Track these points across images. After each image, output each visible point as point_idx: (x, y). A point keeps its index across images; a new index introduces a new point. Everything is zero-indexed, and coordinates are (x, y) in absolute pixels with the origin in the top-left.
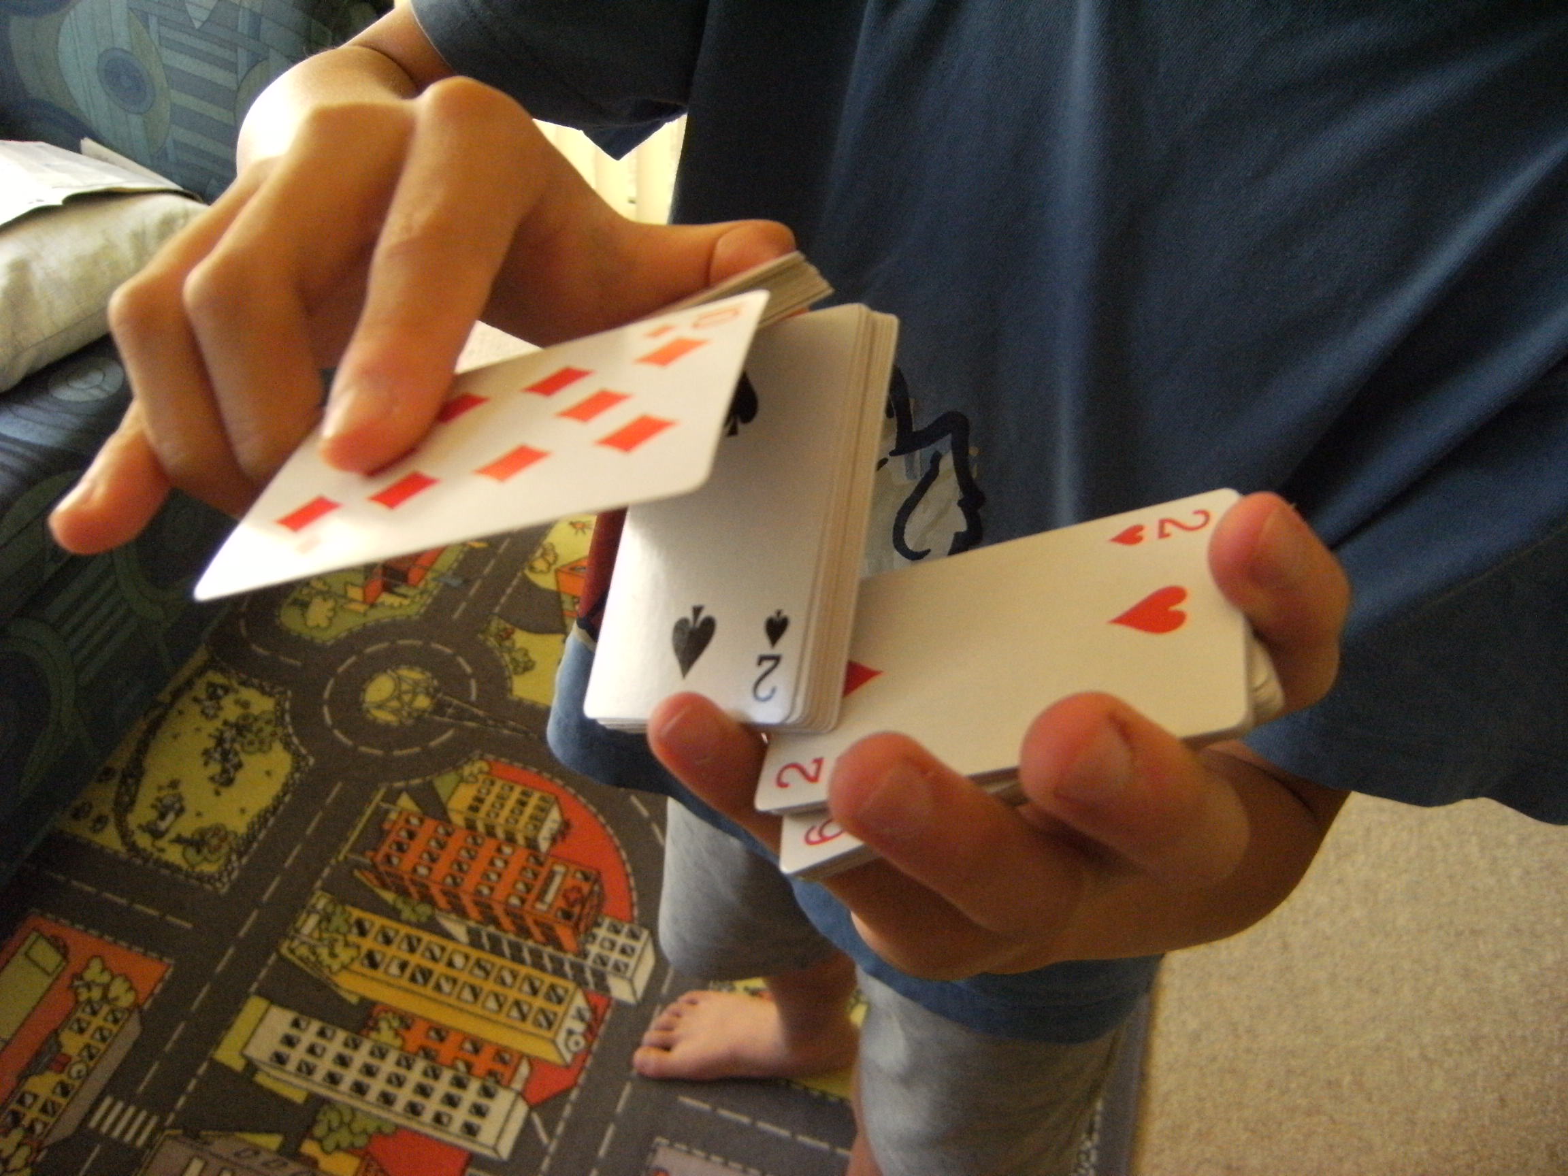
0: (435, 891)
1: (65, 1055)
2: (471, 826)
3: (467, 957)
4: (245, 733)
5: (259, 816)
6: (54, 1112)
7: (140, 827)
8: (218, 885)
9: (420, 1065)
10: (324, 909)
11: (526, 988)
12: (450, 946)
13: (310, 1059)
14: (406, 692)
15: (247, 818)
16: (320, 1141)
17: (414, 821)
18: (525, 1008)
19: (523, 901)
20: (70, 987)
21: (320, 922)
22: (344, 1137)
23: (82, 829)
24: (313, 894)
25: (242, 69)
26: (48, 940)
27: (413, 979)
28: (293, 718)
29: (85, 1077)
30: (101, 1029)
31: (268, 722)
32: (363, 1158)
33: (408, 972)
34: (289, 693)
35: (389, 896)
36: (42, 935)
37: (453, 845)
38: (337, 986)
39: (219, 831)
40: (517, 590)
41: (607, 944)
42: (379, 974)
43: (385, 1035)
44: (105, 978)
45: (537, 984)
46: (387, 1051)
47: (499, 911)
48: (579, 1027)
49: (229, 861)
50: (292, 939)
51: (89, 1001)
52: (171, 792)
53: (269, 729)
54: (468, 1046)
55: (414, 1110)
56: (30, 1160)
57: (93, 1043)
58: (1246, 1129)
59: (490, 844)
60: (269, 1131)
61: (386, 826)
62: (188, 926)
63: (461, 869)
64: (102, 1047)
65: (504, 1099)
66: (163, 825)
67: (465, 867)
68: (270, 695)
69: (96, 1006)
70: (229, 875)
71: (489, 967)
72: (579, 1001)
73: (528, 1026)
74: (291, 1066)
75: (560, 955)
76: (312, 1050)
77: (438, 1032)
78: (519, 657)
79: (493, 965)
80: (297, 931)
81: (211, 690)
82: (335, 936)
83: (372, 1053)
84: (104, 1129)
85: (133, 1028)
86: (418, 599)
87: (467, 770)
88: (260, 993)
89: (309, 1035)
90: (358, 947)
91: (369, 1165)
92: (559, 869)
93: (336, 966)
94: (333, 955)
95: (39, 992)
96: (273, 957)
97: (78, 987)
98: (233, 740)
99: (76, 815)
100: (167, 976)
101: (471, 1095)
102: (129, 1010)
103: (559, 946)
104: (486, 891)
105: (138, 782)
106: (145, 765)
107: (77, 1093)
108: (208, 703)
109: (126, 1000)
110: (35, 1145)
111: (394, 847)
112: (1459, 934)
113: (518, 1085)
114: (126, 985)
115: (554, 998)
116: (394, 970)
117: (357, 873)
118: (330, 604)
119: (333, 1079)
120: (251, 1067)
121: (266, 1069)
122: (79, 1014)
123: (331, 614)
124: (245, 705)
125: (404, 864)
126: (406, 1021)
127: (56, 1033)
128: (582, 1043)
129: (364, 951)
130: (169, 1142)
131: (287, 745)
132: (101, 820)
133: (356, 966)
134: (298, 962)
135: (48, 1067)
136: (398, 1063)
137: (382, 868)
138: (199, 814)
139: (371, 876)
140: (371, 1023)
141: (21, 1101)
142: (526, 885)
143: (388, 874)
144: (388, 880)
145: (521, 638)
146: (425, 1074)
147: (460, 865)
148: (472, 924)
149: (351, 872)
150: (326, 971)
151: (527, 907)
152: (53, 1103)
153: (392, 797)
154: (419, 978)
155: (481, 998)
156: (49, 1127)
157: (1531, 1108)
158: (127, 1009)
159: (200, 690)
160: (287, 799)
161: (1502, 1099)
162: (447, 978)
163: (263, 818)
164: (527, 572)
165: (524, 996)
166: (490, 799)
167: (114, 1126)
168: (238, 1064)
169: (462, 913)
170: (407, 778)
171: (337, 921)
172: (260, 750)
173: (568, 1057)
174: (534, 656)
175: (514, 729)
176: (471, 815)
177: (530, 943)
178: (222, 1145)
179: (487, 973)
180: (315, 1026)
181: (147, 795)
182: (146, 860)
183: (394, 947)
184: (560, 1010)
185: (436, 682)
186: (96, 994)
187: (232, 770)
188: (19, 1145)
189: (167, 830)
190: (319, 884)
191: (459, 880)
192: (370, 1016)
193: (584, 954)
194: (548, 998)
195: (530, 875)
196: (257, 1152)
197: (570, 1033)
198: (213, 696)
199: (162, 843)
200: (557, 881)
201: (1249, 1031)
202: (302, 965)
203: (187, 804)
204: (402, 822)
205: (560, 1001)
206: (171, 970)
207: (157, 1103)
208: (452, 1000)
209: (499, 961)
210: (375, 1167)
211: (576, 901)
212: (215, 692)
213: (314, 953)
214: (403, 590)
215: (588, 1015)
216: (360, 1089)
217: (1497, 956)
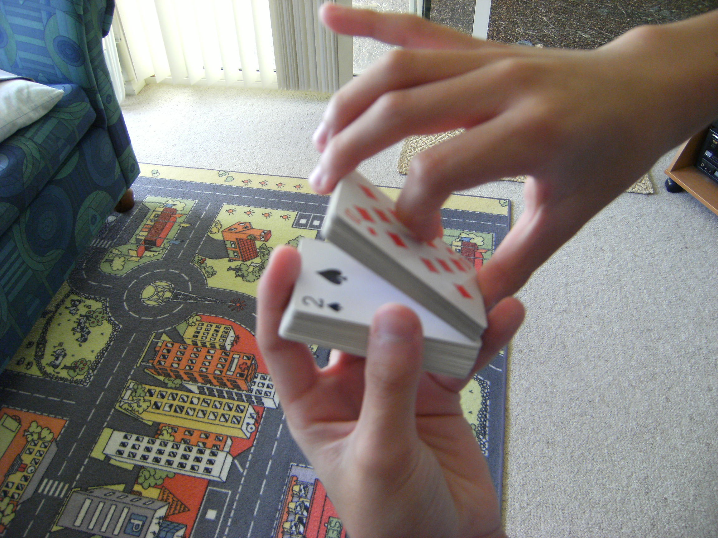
0: (182, 373)
1: (24, 464)
2: (195, 344)
3: (199, 399)
4: (90, 319)
5: (100, 352)
6: (22, 489)
7: (47, 364)
8: (85, 384)
9: (183, 446)
10: (133, 388)
11: (226, 408)
12: (191, 395)
13: (133, 451)
14: (160, 292)
15: (95, 354)
16: (141, 484)
17: (170, 345)
18: (227, 417)
19: (221, 372)
20: (24, 436)
21: (132, 393)
22: (152, 481)
23: (22, 369)
24: (128, 382)
25: (45, 20)
26: (11, 417)
27: (176, 411)
28: (110, 309)
29: (34, 472)
30: (39, 451)
31: (100, 313)
32: (161, 489)
33: (173, 408)
34: (108, 299)
35: (161, 378)
36: (8, 416)
37: (188, 353)
38: (142, 419)
39: (83, 362)
40: (205, 242)
41: (260, 385)
42: (160, 411)
43: (166, 436)
44: (39, 429)
45: (231, 406)
46: (167, 443)
47: (211, 377)
48: (252, 421)
49: (89, 373)
50: (121, 401)
51: (33, 440)
52: (60, 348)
53: (101, 315)
54: (203, 436)
55: (182, 465)
56: (14, 509)
57: (36, 457)
58: (554, 425)
59: (204, 350)
60: (119, 484)
61: (157, 349)
62: (74, 403)
63: (192, 363)
64: (41, 458)
65: (221, 455)
66: (57, 362)
67: (194, 361)
68: (99, 301)
69: (36, 442)
70: (89, 379)
71: (209, 401)
72: (251, 410)
73: (229, 424)
74: (125, 455)
75: (240, 392)
76: (134, 447)
77: (189, 432)
78: (209, 270)
79: (211, 400)
80: (122, 398)
81: (73, 303)
82: (139, 398)
83: (161, 445)
84: (45, 492)
85: (54, 449)
86: (161, 251)
87: (191, 320)
88: (108, 427)
89: (132, 441)
90: (150, 401)
91: (164, 491)
92: (236, 356)
93: (141, 410)
94: (139, 406)
95: (10, 439)
96: (113, 410)
97: (27, 435)
98: (85, 323)
99: (18, 363)
100: (66, 425)
101: (206, 456)
102: (51, 442)
103: (239, 388)
104: (204, 370)
105: (44, 346)
106: (47, 338)
107: (31, 479)
108: (72, 309)
109: (49, 437)
110: (15, 503)
111: (162, 357)
112: (642, 332)
113: (227, 449)
114: (49, 431)
115: (239, 411)
116: (167, 408)
117: (146, 370)
118: (123, 259)
119: (144, 458)
120: (108, 458)
121: (114, 458)
122: (29, 446)
123: (123, 264)
124: (89, 307)
125: (166, 364)
126: (174, 429)
127: (19, 456)
128: (254, 428)
129: (153, 403)
130: (74, 494)
131: (109, 321)
132: (30, 364)
133: (150, 409)
134: (124, 411)
135: (18, 470)
136: (173, 447)
137: (157, 367)
138: (73, 356)
139: (152, 371)
140: (159, 432)
141: (7, 486)
142: (222, 365)
143: (160, 369)
144: (160, 371)
145: (209, 262)
146: (185, 450)
147: (191, 361)
148: (199, 385)
149: (144, 370)
150: (137, 413)
151: (223, 374)
152: (21, 485)
153: (159, 336)
154: (178, 410)
155: (207, 415)
156: (21, 495)
157: (680, 400)
158: (49, 441)
159: (68, 303)
160: (112, 343)
161: (667, 398)
162: (191, 409)
163: (102, 353)
164: (209, 234)
165: (226, 411)
166: (202, 331)
167: (49, 491)
168: (102, 457)
169: (195, 381)
170: (164, 327)
171: (139, 391)
172: (98, 325)
173: (248, 435)
174: (215, 269)
175: (210, 301)
176: (194, 339)
177: (226, 389)
178: (98, 492)
179: (209, 405)
180: (134, 436)
181: (49, 350)
182: (52, 378)
183: (166, 399)
184: (242, 415)
185: (173, 286)
186: (36, 437)
187: (86, 335)
188: (8, 504)
189: (60, 364)
190: (130, 377)
191: (192, 367)
192: (158, 430)
193: (251, 391)
194: (236, 411)
195: (223, 361)
196: (114, 492)
197: (248, 424)
198: (74, 305)
199: (58, 370)
200: (236, 361)
201: (551, 384)
202: (126, 412)
203: (66, 352)
204: (164, 346)
205: (242, 411)
206: (68, 422)
207: (67, 479)
208: (194, 418)
209: (213, 399)
210: (168, 492)
211: (245, 369)
212: (74, 303)
213: (131, 407)
214: (154, 249)
215: (255, 416)
216: (157, 460)
217: (660, 339)
